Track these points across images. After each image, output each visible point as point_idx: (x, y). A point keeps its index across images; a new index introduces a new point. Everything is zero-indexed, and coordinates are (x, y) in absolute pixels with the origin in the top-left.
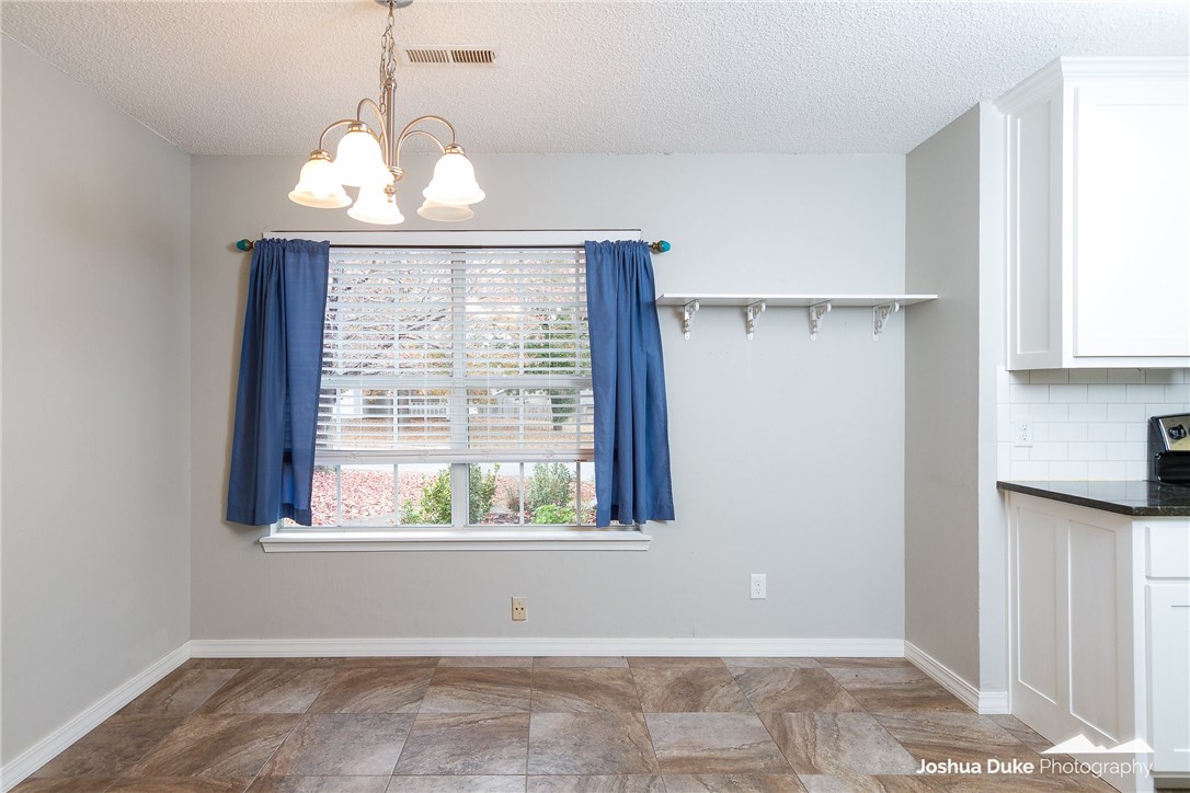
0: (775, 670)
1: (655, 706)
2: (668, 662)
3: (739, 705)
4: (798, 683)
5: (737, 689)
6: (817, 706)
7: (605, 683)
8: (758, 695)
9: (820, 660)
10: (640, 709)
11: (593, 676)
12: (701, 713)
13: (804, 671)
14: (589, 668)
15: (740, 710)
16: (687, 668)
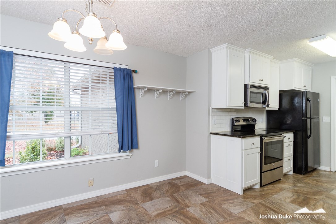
0: (163, 184)
1: (142, 201)
2: (136, 189)
3: (162, 195)
4: (170, 186)
5: (158, 191)
6: (178, 191)
7: (124, 199)
8: (164, 192)
9: (171, 180)
10: (139, 204)
11: (119, 197)
12: (154, 200)
13: (169, 183)
14: (116, 196)
15: (163, 197)
16: (143, 189)
